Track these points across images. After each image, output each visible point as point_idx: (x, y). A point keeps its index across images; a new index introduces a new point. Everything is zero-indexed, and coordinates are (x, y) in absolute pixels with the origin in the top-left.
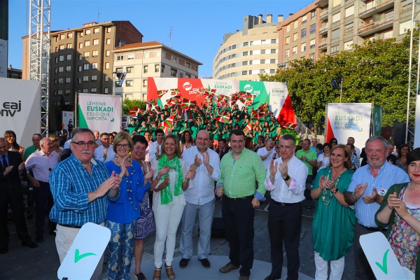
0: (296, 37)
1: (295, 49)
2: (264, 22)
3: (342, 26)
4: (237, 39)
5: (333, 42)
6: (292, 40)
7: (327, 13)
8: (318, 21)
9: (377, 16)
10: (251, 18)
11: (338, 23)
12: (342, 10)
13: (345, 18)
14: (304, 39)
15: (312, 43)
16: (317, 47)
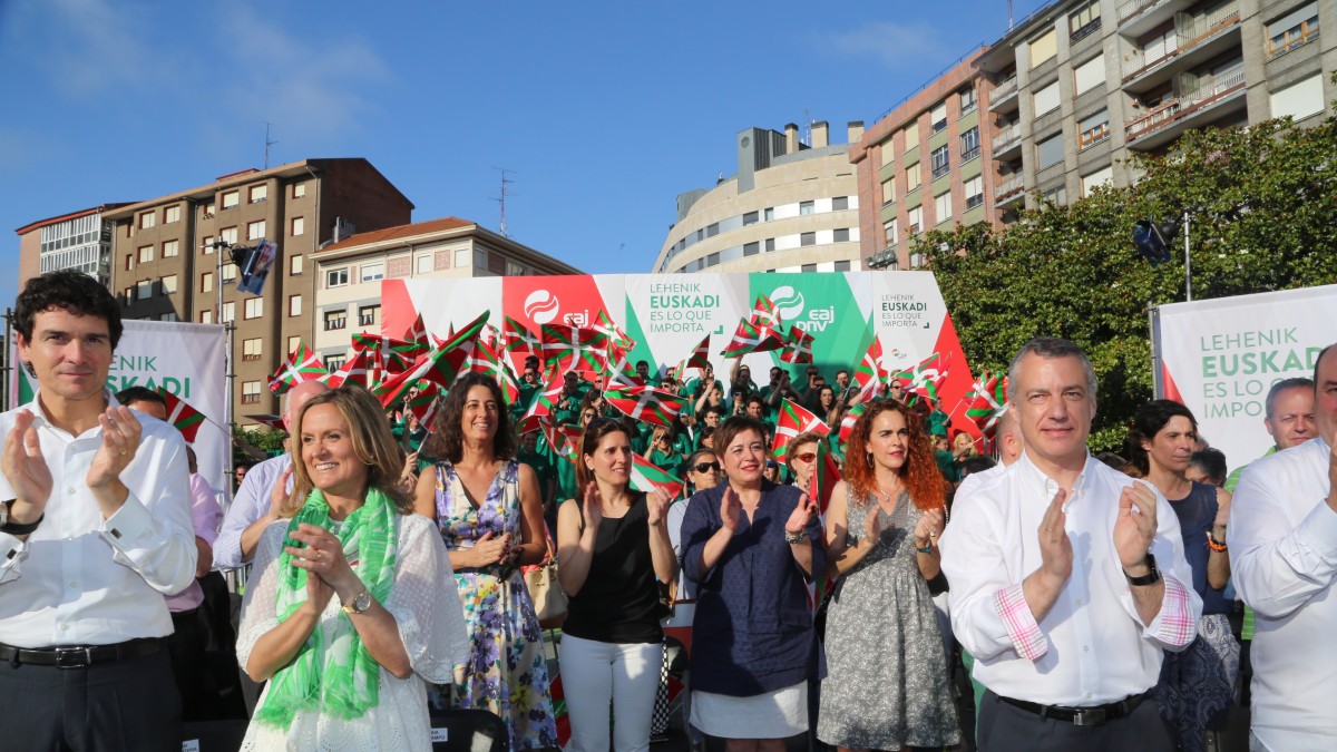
0: (915, 177)
1: (916, 217)
2: (802, 147)
3: (1068, 126)
4: (722, 204)
5: (1042, 178)
6: (904, 190)
7: (1015, 88)
8: (986, 117)
9: (1185, 80)
10: (761, 135)
11: (1055, 117)
12: (1063, 72)
13: (1075, 98)
14: (945, 181)
15: (973, 189)
16: (990, 200)
